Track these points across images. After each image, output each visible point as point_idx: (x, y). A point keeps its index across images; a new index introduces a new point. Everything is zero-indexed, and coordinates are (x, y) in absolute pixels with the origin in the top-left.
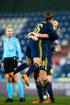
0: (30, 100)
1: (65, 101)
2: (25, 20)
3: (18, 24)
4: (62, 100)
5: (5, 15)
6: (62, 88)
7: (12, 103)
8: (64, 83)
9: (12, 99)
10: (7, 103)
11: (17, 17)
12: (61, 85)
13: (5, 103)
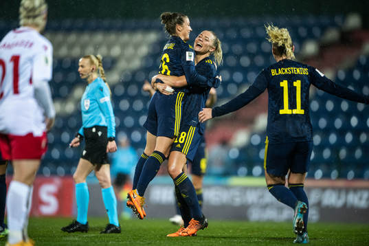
0: (162, 230)
1: (244, 233)
2: (153, 37)
3: (137, 46)
4: (239, 231)
5: (106, 23)
6: (238, 201)
7: (118, 235)
8: (245, 189)
9: (120, 227)
10: (107, 235)
11: (134, 30)
12: (237, 193)
13: (103, 234)
